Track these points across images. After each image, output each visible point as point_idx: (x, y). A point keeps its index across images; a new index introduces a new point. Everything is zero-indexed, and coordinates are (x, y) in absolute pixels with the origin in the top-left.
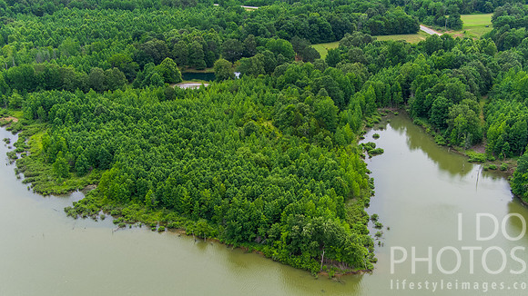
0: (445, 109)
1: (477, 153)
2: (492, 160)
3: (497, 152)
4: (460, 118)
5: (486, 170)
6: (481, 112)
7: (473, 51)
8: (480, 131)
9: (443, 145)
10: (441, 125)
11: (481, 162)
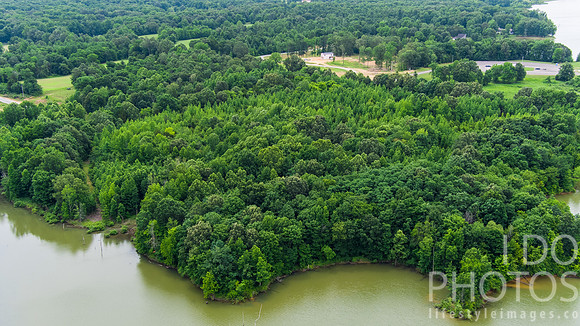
0: (48, 183)
1: (94, 222)
2: (111, 226)
3: (113, 216)
4: (67, 189)
5: (107, 237)
6: (88, 178)
7: (62, 117)
8: (92, 198)
9: (56, 223)
10: (48, 201)
11: (101, 230)
